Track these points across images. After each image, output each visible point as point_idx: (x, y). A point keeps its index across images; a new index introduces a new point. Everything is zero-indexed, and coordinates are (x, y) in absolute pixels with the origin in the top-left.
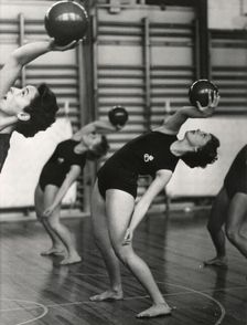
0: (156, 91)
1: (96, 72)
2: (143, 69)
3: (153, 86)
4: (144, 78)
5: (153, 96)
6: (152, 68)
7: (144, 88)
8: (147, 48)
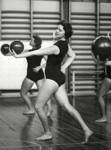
0: (102, 27)
1: (70, 16)
2: (96, 15)
3: (100, 25)
4: (96, 20)
5: (100, 30)
6: (100, 15)
7: (96, 25)
8: (98, 3)
